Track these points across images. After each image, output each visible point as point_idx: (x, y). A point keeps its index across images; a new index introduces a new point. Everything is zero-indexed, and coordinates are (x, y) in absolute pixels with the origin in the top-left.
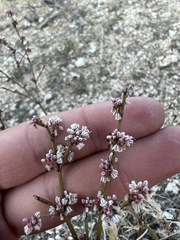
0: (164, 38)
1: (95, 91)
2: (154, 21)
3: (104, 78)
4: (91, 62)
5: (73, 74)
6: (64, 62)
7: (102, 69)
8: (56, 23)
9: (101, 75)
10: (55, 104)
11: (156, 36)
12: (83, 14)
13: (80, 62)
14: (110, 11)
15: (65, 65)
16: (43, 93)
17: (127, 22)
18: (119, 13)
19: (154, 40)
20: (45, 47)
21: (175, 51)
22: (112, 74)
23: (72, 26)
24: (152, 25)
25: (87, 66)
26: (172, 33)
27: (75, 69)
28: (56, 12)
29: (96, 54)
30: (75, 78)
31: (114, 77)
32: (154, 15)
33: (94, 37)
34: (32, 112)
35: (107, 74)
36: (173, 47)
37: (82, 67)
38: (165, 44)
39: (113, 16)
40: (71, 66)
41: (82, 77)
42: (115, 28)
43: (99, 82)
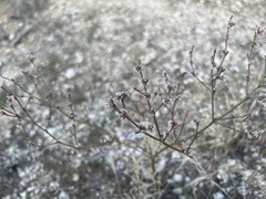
0: (141, 39)
2: (129, 26)
3: (98, 84)
4: (81, 71)
5: (66, 86)
6: (52, 76)
7: (94, 76)
8: (31, 38)
9: (95, 81)
10: (56, 119)
11: (134, 39)
12: (59, 25)
13: (70, 73)
14: (86, 20)
15: (55, 79)
16: (38, 112)
17: (105, 29)
18: (95, 21)
19: (132, 43)
21: (152, 50)
22: (105, 78)
24: (129, 30)
25: (78, 76)
26: (146, 34)
27: (67, 81)
28: (28, 27)
29: (84, 63)
30: (69, 90)
31: (107, 81)
32: (127, 20)
33: (77, 47)
34: (32, 133)
35: (100, 80)
36: (150, 45)
37: (74, 78)
38: (143, 44)
39: (89, 24)
40: (61, 79)
41: (76, 88)
42: (96, 36)
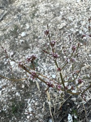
0: (58, 16)
1: (33, 47)
2: (53, 9)
3: (36, 40)
4: (28, 33)
5: (21, 41)
6: (15, 36)
7: (34, 35)
8: (7, 17)
9: (34, 38)
10: (16, 56)
11: (55, 15)
12: (19, 10)
13: (23, 34)
14: (32, 7)
15: (17, 37)
16: (9, 53)
17: (41, 11)
18: (36, 7)
19: (54, 17)
20: (4, 30)
21: (64, 21)
22: (39, 37)
23: (15, 17)
24: (52, 11)
25: (27, 35)
26: (61, 13)
27: (22, 38)
28: (6, 12)
29: (30, 29)
30: (22, 42)
31: (40, 38)
33: (27, 21)
34: (6, 63)
35: (37, 37)
36: (63, 19)
37: (24, 37)
38: (59, 18)
39: (33, 9)
40: (19, 37)
41: (26, 41)
42: (36, 15)
43: (34, 42)
